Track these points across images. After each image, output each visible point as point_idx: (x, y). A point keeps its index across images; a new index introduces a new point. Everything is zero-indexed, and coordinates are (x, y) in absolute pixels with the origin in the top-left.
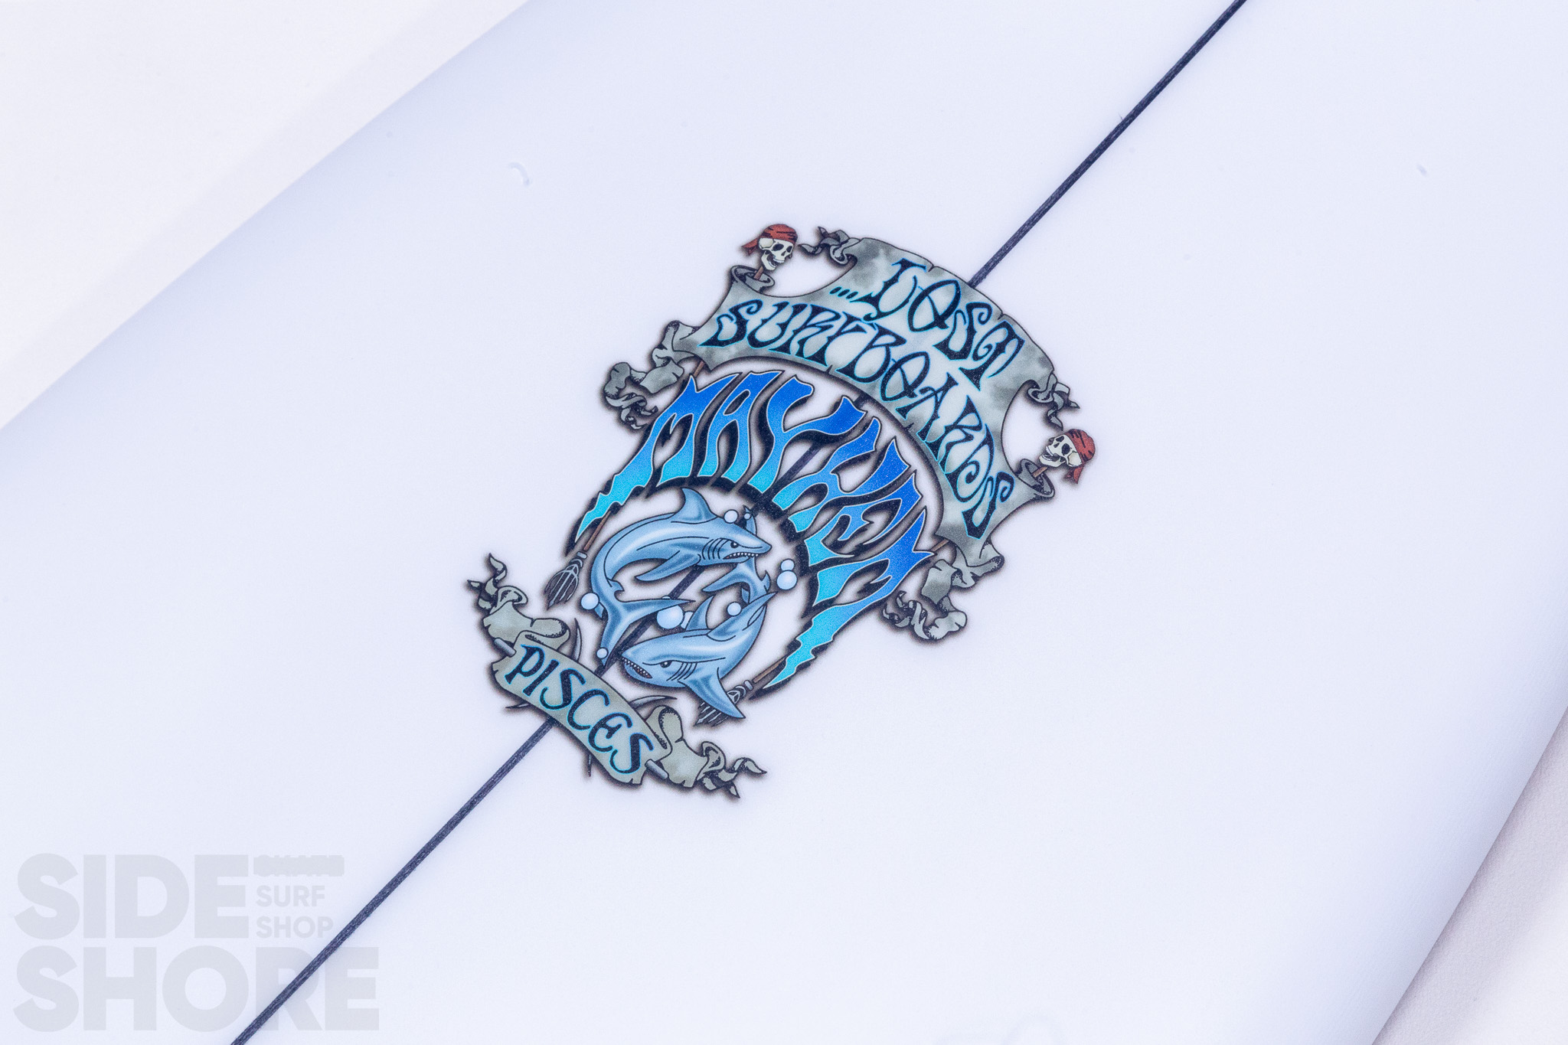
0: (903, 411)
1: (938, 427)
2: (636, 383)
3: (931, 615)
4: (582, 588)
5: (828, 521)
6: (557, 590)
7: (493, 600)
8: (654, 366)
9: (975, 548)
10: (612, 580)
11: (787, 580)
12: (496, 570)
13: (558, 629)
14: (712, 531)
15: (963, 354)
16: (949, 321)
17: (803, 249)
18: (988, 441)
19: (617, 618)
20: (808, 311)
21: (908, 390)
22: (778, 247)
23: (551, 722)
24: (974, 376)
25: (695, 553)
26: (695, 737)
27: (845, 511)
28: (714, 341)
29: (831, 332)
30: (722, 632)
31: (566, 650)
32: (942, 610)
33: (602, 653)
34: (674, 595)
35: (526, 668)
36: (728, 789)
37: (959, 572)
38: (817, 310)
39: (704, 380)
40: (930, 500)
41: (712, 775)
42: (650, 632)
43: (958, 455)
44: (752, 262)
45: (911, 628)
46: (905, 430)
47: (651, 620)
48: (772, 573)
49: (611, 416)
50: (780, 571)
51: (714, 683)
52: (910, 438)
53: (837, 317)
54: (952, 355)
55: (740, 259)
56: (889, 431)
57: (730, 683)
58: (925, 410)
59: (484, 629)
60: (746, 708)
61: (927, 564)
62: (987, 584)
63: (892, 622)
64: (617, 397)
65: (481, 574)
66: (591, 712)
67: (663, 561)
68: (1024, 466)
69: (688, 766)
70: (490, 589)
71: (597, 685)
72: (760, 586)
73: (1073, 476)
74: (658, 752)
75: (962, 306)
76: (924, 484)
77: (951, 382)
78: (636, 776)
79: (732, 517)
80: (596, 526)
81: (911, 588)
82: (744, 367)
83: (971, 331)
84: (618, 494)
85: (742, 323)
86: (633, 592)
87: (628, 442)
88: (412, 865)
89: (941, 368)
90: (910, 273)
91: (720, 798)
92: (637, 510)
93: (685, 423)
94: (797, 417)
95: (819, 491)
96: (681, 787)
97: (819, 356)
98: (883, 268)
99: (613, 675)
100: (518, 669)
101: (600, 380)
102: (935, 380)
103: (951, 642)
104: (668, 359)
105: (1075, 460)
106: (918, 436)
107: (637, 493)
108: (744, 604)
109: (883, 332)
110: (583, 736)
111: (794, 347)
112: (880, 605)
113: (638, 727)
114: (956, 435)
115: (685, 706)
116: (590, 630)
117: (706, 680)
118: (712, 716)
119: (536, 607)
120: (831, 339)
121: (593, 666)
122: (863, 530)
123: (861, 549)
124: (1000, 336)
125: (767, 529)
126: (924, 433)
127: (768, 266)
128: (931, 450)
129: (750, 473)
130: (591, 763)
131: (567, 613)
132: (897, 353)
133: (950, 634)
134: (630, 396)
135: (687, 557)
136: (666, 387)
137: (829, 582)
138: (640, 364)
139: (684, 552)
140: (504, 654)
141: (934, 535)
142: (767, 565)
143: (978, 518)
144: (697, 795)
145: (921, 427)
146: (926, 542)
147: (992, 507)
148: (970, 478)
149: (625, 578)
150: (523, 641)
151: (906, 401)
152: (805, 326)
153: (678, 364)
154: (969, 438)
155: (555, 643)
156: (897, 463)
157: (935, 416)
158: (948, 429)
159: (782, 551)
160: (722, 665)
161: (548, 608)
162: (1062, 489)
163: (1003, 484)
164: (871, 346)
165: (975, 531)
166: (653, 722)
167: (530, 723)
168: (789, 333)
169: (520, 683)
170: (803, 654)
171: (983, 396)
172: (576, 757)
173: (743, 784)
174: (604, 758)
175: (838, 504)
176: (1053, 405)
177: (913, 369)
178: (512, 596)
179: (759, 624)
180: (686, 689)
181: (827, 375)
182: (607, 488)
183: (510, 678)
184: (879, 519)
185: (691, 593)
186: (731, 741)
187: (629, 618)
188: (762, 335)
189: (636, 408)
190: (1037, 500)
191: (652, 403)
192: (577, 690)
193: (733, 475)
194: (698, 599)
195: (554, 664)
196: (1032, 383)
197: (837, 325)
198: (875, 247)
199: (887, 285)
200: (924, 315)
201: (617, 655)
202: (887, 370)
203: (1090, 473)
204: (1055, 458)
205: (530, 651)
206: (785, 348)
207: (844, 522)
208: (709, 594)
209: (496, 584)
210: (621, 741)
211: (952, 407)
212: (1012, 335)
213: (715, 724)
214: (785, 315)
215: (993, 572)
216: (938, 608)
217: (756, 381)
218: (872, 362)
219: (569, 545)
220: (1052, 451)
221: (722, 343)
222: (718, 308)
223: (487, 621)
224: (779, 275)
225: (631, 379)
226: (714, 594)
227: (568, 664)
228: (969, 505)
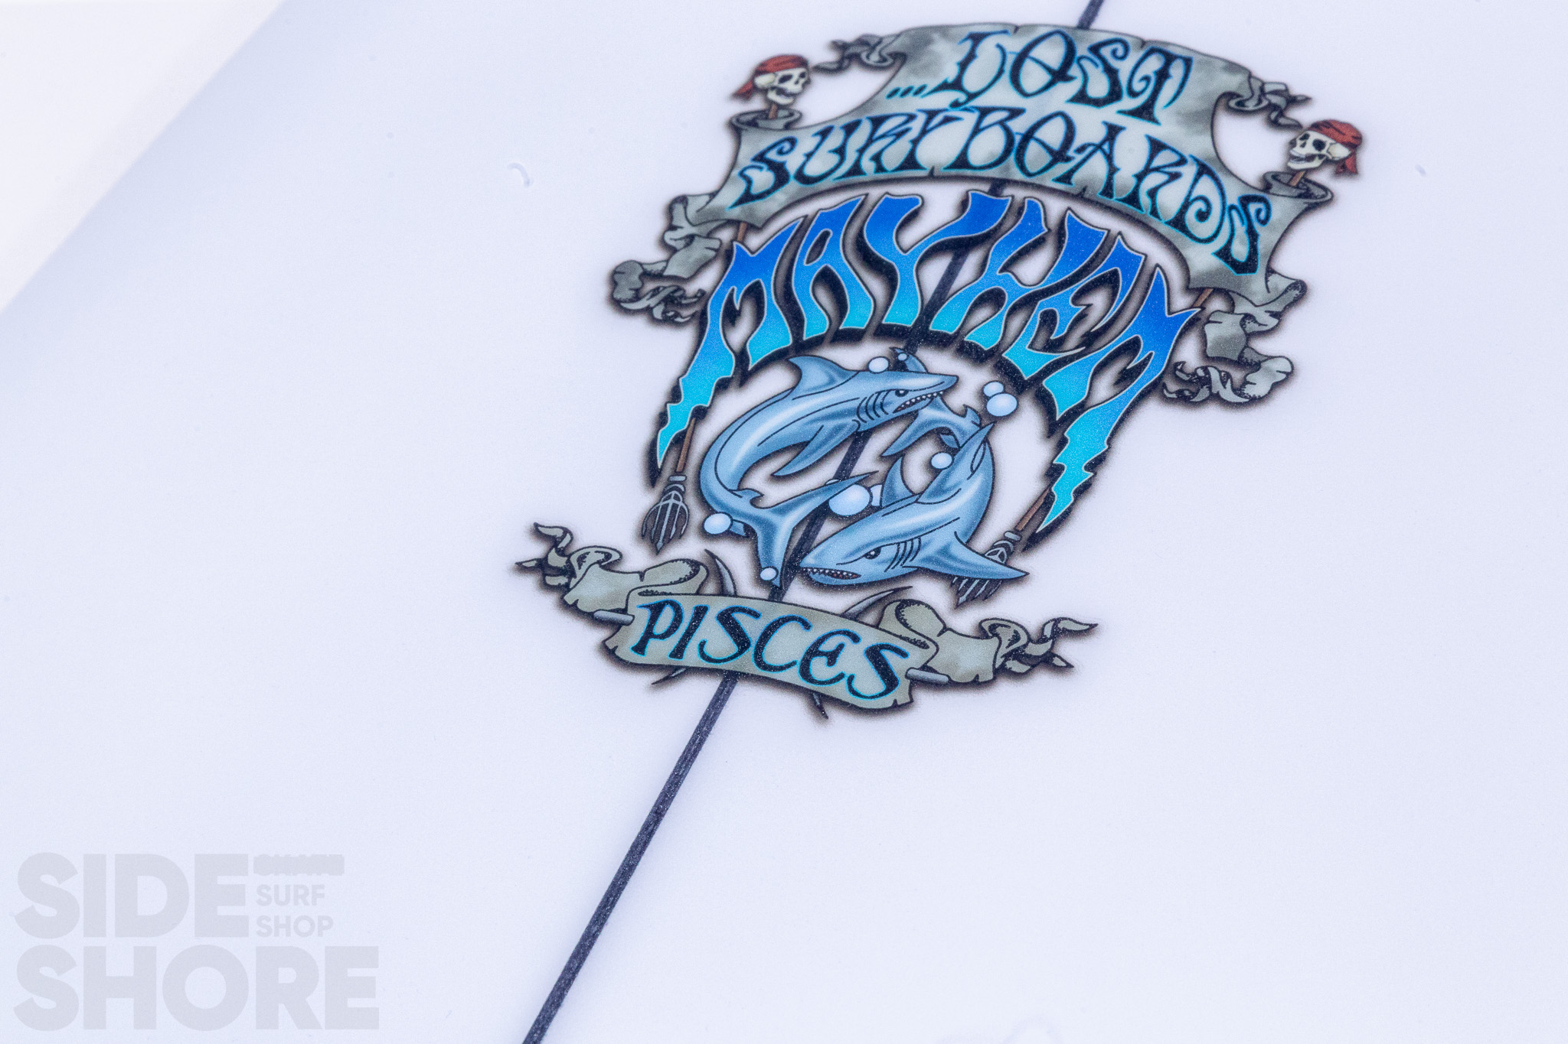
0: (1066, 178)
1: (1125, 179)
2: (659, 276)
3: (1237, 375)
4: (697, 514)
5: (1026, 326)
6: (660, 529)
9: (1256, 283)
10: (739, 489)
11: (1002, 404)
12: (555, 539)
13: (687, 569)
14: (861, 390)
15: (1114, 95)
16: (1074, 72)
17: (822, 70)
18: (1203, 170)
19: (770, 529)
20: (865, 129)
21: (1059, 156)
22: (786, 79)
23: (731, 679)
24: (1145, 112)
25: (848, 421)
26: (966, 620)
27: (1042, 306)
28: (747, 197)
29: (913, 134)
31: (711, 588)
33: (768, 575)
34: (843, 474)
35: (660, 629)
36: (1048, 662)
37: (1248, 317)
38: (877, 122)
39: (755, 241)
40: (1158, 255)
41: (1017, 655)
42: (828, 527)
43: (1171, 198)
44: (756, 104)
45: (1215, 398)
46: (1081, 196)
47: (823, 512)
48: (975, 404)
49: (639, 323)
50: (984, 398)
51: (958, 550)
52: (1091, 202)
53: (911, 117)
54: (1098, 103)
55: (738, 108)
56: (1055, 207)
57: (983, 542)
58: (1095, 168)
59: (573, 609)
60: (1021, 562)
61: (1196, 323)
63: (1184, 400)
64: (637, 297)
65: (536, 550)
66: (787, 646)
67: (805, 444)
68: (1269, 182)
70: (555, 563)
71: (781, 611)
72: (967, 424)
73: (1347, 168)
74: (916, 656)
76: (1139, 241)
77: (1113, 131)
78: (900, 694)
79: (880, 365)
80: (681, 441)
81: (1189, 354)
82: (809, 209)
83: (1111, 72)
84: (696, 397)
85: (778, 168)
86: (776, 494)
88: (601, 917)
89: (1090, 124)
90: (989, 43)
91: (1043, 680)
92: (730, 407)
93: (755, 294)
94: (914, 235)
95: (994, 298)
96: (976, 684)
97: (911, 162)
99: (798, 593)
100: (649, 634)
101: (602, 290)
102: (1091, 134)
103: (1283, 396)
104: (691, 238)
105: (1340, 152)
106: (1104, 197)
107: (723, 386)
108: (953, 452)
109: (985, 112)
110: (792, 676)
111: (868, 165)
112: (1156, 388)
113: (870, 637)
114: (1152, 180)
116: (736, 557)
117: (945, 551)
118: (976, 589)
119: (637, 557)
120: (915, 142)
121: (764, 594)
122: (1082, 317)
123: (1090, 340)
125: (941, 362)
126: (1108, 190)
127: (782, 100)
128: (1128, 207)
130: (820, 704)
131: (691, 547)
132: (1019, 126)
133: (1276, 386)
134: (656, 291)
135: (838, 429)
136: (704, 266)
137: (1064, 389)
139: (830, 425)
140: (617, 626)
141: (1188, 289)
142: (964, 397)
143: (1240, 251)
144: (1005, 689)
145: (1101, 187)
146: (1181, 301)
147: (1253, 235)
148: (1203, 216)
149: (758, 480)
150: (637, 600)
151: (1061, 168)
152: (871, 141)
153: (709, 236)
154: (1174, 177)
155: (693, 585)
156: (1088, 234)
157: (1113, 170)
158: (1140, 177)
159: (974, 379)
160: (959, 527)
161: (657, 552)
162: (1340, 185)
163: (1253, 208)
164: (977, 130)
165: (1247, 266)
166: (891, 623)
167: (698, 692)
168: (851, 156)
169: (659, 651)
170: (1074, 474)
171: (1168, 127)
172: (795, 707)
173: (1067, 649)
174: (840, 690)
175: (1029, 302)
176: (1272, 107)
178: (594, 557)
179: (988, 466)
180: (920, 571)
181: (933, 177)
182: (675, 395)
183: (640, 648)
184: (1098, 300)
185: (867, 462)
187: (786, 525)
188: (815, 170)
189: (670, 301)
190: (1311, 208)
191: (691, 288)
192: (752, 629)
193: (857, 318)
194: (881, 468)
195: (701, 612)
196: (1229, 95)
197: (916, 126)
198: (924, 37)
200: (1035, 77)
201: (793, 567)
202: (1015, 147)
203: (1366, 158)
204: (1310, 158)
205: (656, 610)
206: (856, 170)
207: (1049, 319)
208: (895, 458)
209: (561, 553)
210: (854, 661)
211: (1131, 153)
212: (1169, 57)
213: (987, 597)
214: (835, 140)
215: (1296, 302)
216: (1241, 363)
217: (832, 218)
218: (989, 145)
219: (653, 473)
220: (1298, 151)
221: (761, 196)
222: (734, 164)
223: (570, 598)
224: (803, 105)
225: (647, 275)
226: (901, 455)
227: (723, 604)
228: (1219, 243)
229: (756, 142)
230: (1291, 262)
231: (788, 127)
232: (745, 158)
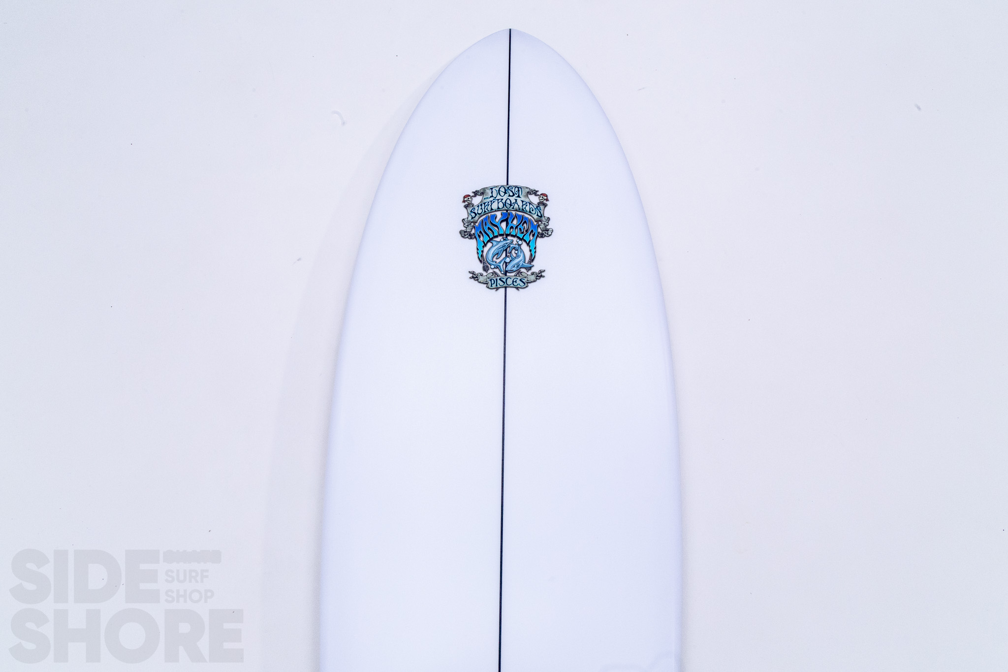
0: (513, 208)
1: (521, 207)
2: (466, 232)
3: (546, 232)
4: (489, 266)
5: (518, 231)
6: (485, 269)
7: (477, 277)
8: (466, 228)
9: (543, 219)
10: (493, 261)
11: (520, 242)
12: (473, 273)
13: (492, 274)
14: (501, 244)
15: (514, 195)
16: (507, 192)
17: (472, 196)
18: (530, 204)
19: (500, 266)
20: (483, 205)
21: (511, 205)
22: (469, 199)
23: (506, 288)
24: (519, 196)
25: (502, 249)
26: (529, 273)
27: (519, 227)
28: (472, 218)
29: (490, 205)
30: (518, 256)
31: (496, 276)
32: (548, 230)
33: (502, 272)
34: (506, 255)
35: (493, 283)
36: (541, 276)
37: (544, 224)
38: (484, 203)
39: (477, 224)
40: (530, 217)
41: (537, 276)
42: (507, 264)
43: (528, 208)
44: (466, 203)
45: (545, 236)
46: (516, 210)
47: (506, 262)
48: (517, 243)
49: (467, 239)
51: (524, 264)
52: (518, 211)
53: (488, 202)
54: (512, 196)
55: (464, 204)
56: (514, 213)
57: (526, 262)
58: (516, 206)
59: (480, 282)
60: (532, 264)
61: (539, 226)
62: (550, 222)
63: (542, 237)
64: (465, 236)
65: (471, 275)
66: (510, 282)
67: (498, 253)
68: (539, 204)
69: (533, 278)
70: (475, 276)
71: (507, 277)
72: (517, 246)
73: (547, 200)
74: (526, 279)
75: (506, 189)
76: (526, 216)
77: (516, 200)
78: (526, 285)
79: (502, 240)
80: (482, 256)
81: (539, 230)
82: (482, 218)
83: (512, 191)
84: (481, 249)
85: (474, 213)
86: (498, 261)
87: (474, 241)
89: (513, 199)
90: (493, 189)
91: (542, 278)
92: (486, 249)
93: (480, 232)
94: (497, 220)
95: (512, 227)
96: (534, 281)
97: (492, 209)
98: (489, 192)
99: (508, 274)
100: (492, 284)
101: (460, 235)
102: (513, 201)
103: (553, 233)
104: (468, 225)
105: (546, 198)
107: (483, 247)
108: (517, 250)
109: (498, 200)
110: (512, 285)
111: (486, 210)
112: (538, 236)
113: (519, 278)
114: (524, 206)
115: (523, 270)
116: (497, 271)
117: (522, 264)
118: (529, 269)
119: (485, 274)
120: (491, 206)
121: (503, 275)
122: (524, 228)
123: (527, 231)
124: (517, 189)
125: (509, 238)
126: (519, 209)
127: (470, 202)
128: (523, 211)
129: (498, 233)
130: (517, 288)
131: (490, 271)
132: (504, 201)
134: (467, 234)
136: (472, 229)
137: (527, 238)
138: (464, 229)
139: (500, 250)
140: (487, 284)
141: (535, 221)
142: (515, 242)
143: (539, 215)
144: (538, 281)
145: (518, 208)
146: (535, 223)
147: (540, 212)
148: (533, 210)
149: (494, 259)
150: (488, 280)
151: (512, 207)
152: (485, 207)
153: (470, 225)
154: (527, 205)
155: (494, 276)
156: (520, 216)
157: (519, 206)
158: (522, 206)
159: (515, 239)
160: (523, 261)
161: (487, 272)
162: (547, 203)
163: (538, 208)
164: (498, 203)
165: (541, 217)
166: (521, 276)
167: (502, 290)
168: (484, 210)
169: (494, 286)
170: (533, 250)
171: (523, 199)
172: (515, 289)
173: (543, 274)
175: (517, 227)
176: (534, 193)
177: (508, 202)
178: (479, 275)
179: (522, 251)
180: (521, 268)
181: (496, 211)
182: (478, 249)
183: (491, 286)
184: (525, 225)
186: (535, 269)
187: (501, 265)
188: (479, 212)
189: (470, 235)
190: (545, 207)
191: (472, 233)
192: (504, 280)
193: (496, 234)
195: (497, 279)
196: (528, 192)
197: (490, 203)
198: (484, 189)
199: (492, 193)
200: (502, 194)
201: (505, 271)
202: (505, 204)
203: (549, 198)
204: (542, 199)
205: (491, 280)
206: (485, 211)
207: (520, 229)
210: (518, 282)
211: (520, 204)
212: (518, 188)
213: (530, 269)
214: (480, 207)
215: (549, 220)
216: (546, 230)
217: (485, 219)
218: (501, 205)
219: (481, 261)
220: (540, 199)
221: (474, 217)
222: (468, 213)
223: (479, 281)
224: (473, 202)
225: (465, 232)
226: (511, 252)
227: (499, 277)
228: (536, 214)
229: (470, 209)
230: (547, 214)
231: (473, 206)
232: (469, 212)
